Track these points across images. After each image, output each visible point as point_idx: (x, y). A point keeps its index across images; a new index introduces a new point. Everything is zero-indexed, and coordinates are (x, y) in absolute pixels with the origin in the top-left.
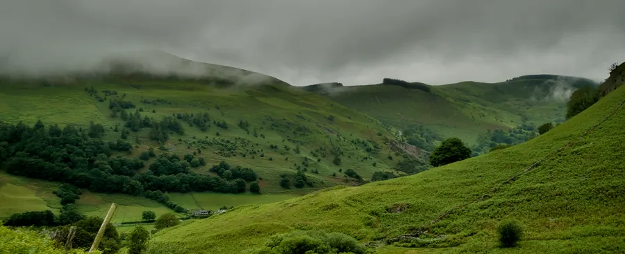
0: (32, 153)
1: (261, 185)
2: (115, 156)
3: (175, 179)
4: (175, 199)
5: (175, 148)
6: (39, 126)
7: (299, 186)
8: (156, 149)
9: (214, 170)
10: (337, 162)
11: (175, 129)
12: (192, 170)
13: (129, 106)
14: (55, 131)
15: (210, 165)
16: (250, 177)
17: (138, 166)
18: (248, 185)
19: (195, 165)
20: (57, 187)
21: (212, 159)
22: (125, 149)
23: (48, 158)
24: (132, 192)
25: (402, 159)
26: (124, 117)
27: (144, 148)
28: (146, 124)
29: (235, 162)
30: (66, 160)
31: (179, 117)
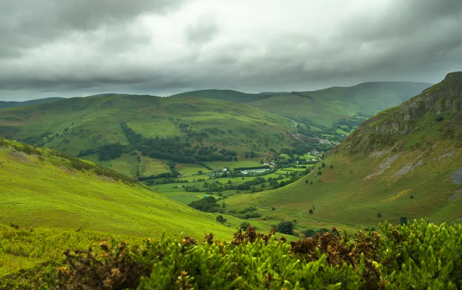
0: (157, 149)
1: (238, 157)
2: (185, 148)
3: (207, 156)
4: (208, 164)
5: (206, 144)
6: (157, 138)
7: (252, 157)
8: (199, 144)
9: (221, 152)
10: (267, 145)
11: (205, 135)
12: (213, 152)
13: (187, 126)
14: (163, 140)
15: (219, 150)
16: (234, 154)
17: (194, 152)
18: (233, 158)
19: (214, 151)
20: (167, 162)
21: (220, 147)
22: (189, 145)
23: (163, 151)
24: (193, 162)
25: (293, 141)
26: (186, 131)
27: (195, 145)
28: (194, 134)
29: (228, 148)
30: (169, 151)
31: (206, 130)
